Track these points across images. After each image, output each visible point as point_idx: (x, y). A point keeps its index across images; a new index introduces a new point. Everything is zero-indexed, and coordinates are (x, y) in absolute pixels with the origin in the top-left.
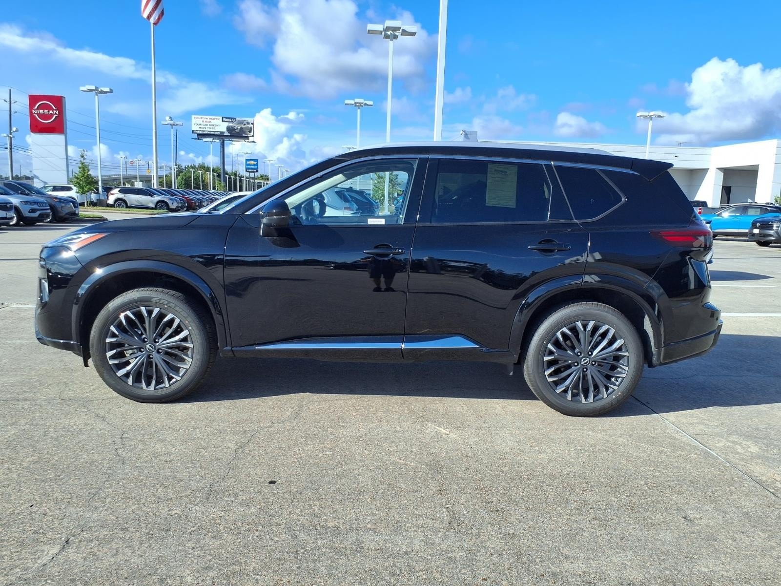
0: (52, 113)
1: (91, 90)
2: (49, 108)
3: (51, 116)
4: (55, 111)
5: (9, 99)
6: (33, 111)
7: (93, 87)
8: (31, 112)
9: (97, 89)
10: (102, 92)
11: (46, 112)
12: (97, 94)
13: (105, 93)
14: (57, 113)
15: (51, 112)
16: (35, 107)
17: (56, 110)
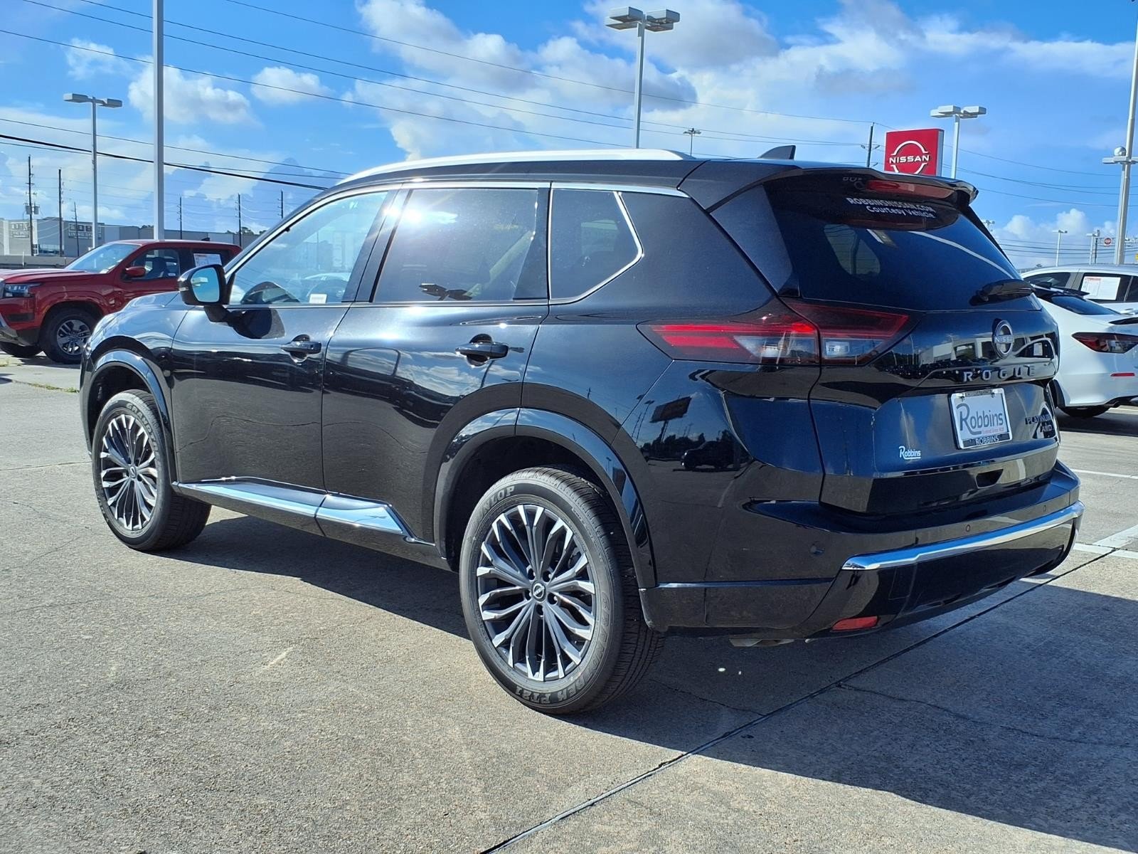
0: (920, 160)
1: (948, 114)
2: (916, 152)
3: (919, 164)
4: (924, 157)
5: (868, 143)
6: (891, 159)
7: (950, 109)
8: (887, 161)
9: (957, 110)
10: (967, 115)
11: (911, 159)
12: (957, 120)
13: (973, 115)
14: (927, 159)
15: (918, 158)
16: (893, 152)
17: (926, 155)
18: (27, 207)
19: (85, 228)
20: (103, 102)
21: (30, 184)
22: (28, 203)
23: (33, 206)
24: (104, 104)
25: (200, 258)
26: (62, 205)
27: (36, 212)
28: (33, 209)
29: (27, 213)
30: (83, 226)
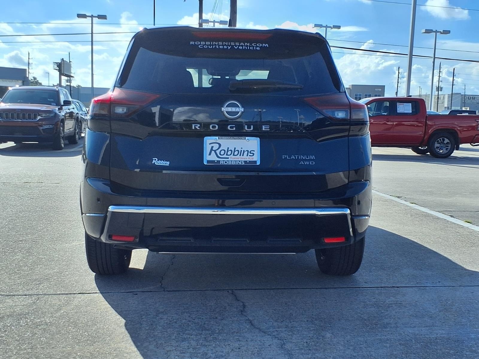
18: (437, 88)
19: (472, 98)
20: (441, 32)
21: (439, 76)
22: (438, 86)
23: (440, 87)
24: (441, 33)
25: (400, 105)
26: (454, 86)
27: (441, 90)
28: (440, 89)
29: (437, 91)
30: (471, 97)
